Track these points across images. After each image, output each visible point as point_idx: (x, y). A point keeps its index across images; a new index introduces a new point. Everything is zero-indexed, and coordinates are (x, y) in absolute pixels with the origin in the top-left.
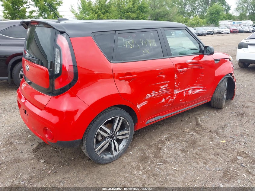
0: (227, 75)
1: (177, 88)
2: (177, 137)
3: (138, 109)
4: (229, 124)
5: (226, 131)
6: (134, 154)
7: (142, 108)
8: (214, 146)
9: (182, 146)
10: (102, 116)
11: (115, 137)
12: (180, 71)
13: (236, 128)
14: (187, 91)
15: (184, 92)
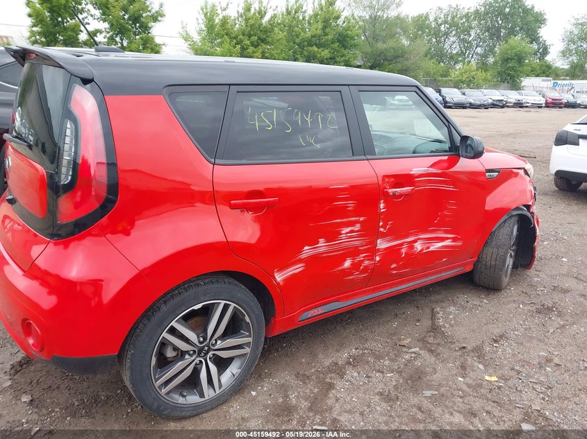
0: (517, 208)
1: (383, 235)
2: (379, 357)
3: (278, 284)
4: (512, 332)
5: (504, 351)
6: (259, 398)
7: (287, 280)
8: (467, 389)
9: (385, 384)
10: (177, 299)
11: (211, 353)
12: (394, 194)
13: (528, 345)
14: (411, 243)
15: (402, 244)
